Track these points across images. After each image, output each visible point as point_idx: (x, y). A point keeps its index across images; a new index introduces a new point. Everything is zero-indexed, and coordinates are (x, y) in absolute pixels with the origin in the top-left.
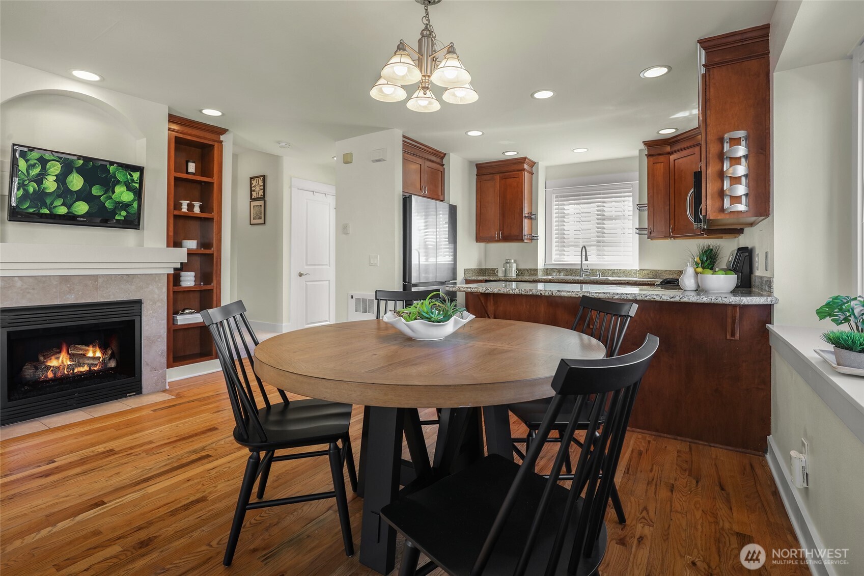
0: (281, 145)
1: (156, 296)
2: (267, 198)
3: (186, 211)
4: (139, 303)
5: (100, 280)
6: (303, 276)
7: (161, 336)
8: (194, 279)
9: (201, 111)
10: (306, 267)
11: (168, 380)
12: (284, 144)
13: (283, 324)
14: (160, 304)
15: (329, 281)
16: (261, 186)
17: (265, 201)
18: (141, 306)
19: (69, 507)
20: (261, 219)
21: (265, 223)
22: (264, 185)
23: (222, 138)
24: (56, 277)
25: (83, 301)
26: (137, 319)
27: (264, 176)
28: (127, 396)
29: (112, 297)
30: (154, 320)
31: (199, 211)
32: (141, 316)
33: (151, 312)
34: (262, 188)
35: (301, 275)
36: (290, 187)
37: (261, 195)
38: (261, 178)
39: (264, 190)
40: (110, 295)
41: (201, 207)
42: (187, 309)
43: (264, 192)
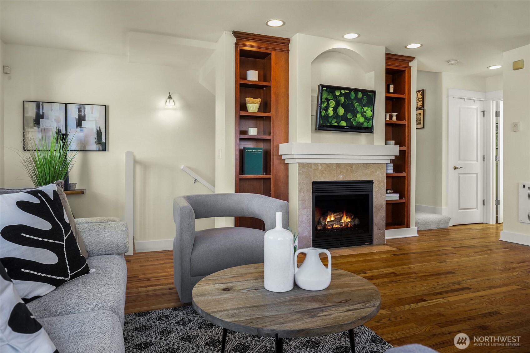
0: (450, 63)
1: (380, 179)
2: (426, 107)
3: (389, 120)
4: (371, 182)
5: (354, 167)
6: (457, 169)
7: (383, 206)
8: (392, 168)
9: (406, 47)
10: (459, 162)
11: (386, 238)
12: (453, 62)
13: (443, 208)
14: (382, 185)
15: (477, 174)
16: (420, 98)
17: (424, 110)
18: (372, 185)
19: (405, 298)
20: (420, 124)
21: (424, 127)
22: (423, 98)
23: (411, 64)
24: (335, 164)
25: (349, 180)
26: (370, 193)
27: (423, 90)
28: (365, 244)
29: (359, 178)
30: (379, 195)
31: (396, 119)
32: (372, 191)
33: (378, 189)
34: (421, 99)
35: (455, 168)
36: (448, 97)
37: (420, 106)
38: (420, 92)
39: (423, 101)
40: (358, 177)
41: (397, 116)
42: (389, 190)
43: (423, 103)
